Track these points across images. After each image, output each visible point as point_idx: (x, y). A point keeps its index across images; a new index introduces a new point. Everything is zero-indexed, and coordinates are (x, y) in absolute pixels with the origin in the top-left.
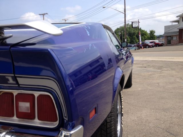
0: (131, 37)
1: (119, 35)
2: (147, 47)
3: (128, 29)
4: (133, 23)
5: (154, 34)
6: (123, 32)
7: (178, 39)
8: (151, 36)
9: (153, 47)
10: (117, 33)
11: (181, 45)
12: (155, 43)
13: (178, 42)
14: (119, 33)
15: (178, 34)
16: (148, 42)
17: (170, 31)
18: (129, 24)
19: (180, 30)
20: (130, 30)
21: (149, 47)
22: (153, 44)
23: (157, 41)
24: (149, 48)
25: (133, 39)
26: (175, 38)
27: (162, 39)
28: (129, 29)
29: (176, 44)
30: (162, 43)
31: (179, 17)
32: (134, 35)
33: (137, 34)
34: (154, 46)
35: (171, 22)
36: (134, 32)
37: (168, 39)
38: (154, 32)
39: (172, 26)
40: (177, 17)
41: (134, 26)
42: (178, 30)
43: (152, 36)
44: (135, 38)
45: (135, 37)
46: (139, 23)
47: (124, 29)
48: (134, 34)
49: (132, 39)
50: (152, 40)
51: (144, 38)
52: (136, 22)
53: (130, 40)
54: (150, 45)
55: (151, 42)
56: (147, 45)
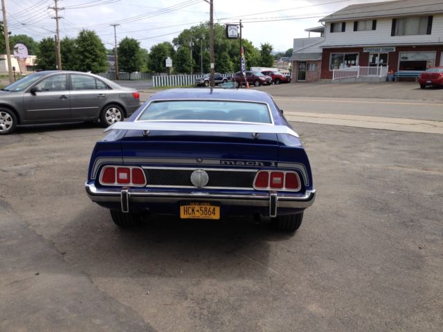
0: (218, 56)
1: (189, 47)
2: (257, 83)
4: (229, 28)
5: (271, 54)
7: (320, 71)
8: (263, 58)
9: (268, 83)
10: (185, 42)
11: (325, 83)
12: (272, 75)
13: (320, 76)
14: (191, 44)
15: (320, 58)
16: (258, 71)
17: (306, 52)
19: (324, 50)
20: (215, 37)
21: (262, 83)
22: (269, 77)
23: (276, 71)
24: (260, 85)
25: (222, 60)
26: (312, 68)
27: (282, 61)
29: (315, 81)
30: (287, 77)
31: (324, 23)
32: (225, 50)
33: (230, 48)
34: (272, 81)
35: (307, 30)
36: (223, 43)
37: (299, 69)
38: (271, 49)
39: (309, 40)
40: (321, 21)
41: (230, 33)
42: (321, 51)
43: (266, 57)
44: (227, 58)
45: (226, 54)
46: (241, 27)
47: (200, 33)
48: (224, 47)
49: (219, 59)
50: (266, 67)
52: (236, 25)
54: (263, 79)
55: (265, 73)
56: (257, 79)
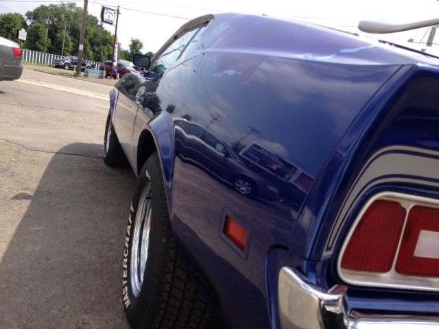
0: (76, 41)
1: (46, 25)
3: (72, 17)
4: (105, 11)
5: (140, 51)
6: (56, 19)
10: (40, 18)
14: (48, 21)
18: (75, 4)
20: (76, 21)
28: (74, 19)
41: (106, 17)
43: (135, 52)
46: (118, 13)
47: (60, 13)
51: (108, 51)
53: (73, 46)
